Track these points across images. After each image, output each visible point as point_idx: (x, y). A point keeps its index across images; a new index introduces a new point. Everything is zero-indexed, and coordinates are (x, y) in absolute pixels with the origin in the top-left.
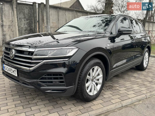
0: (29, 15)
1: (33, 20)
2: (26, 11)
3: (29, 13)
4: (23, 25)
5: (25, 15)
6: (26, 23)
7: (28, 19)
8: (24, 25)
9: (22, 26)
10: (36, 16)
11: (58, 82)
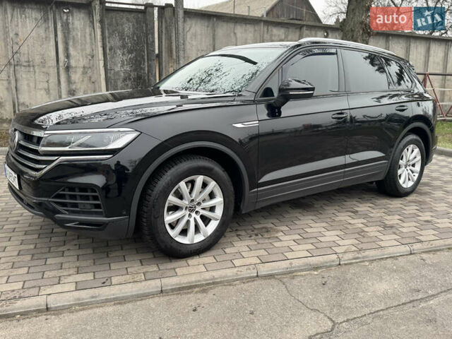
0: (135, 38)
1: (144, 52)
2: (126, 29)
3: (134, 33)
4: (119, 65)
5: (125, 39)
6: (126, 60)
7: (132, 50)
8: (123, 65)
9: (117, 69)
10: (154, 41)
11: (89, 207)
